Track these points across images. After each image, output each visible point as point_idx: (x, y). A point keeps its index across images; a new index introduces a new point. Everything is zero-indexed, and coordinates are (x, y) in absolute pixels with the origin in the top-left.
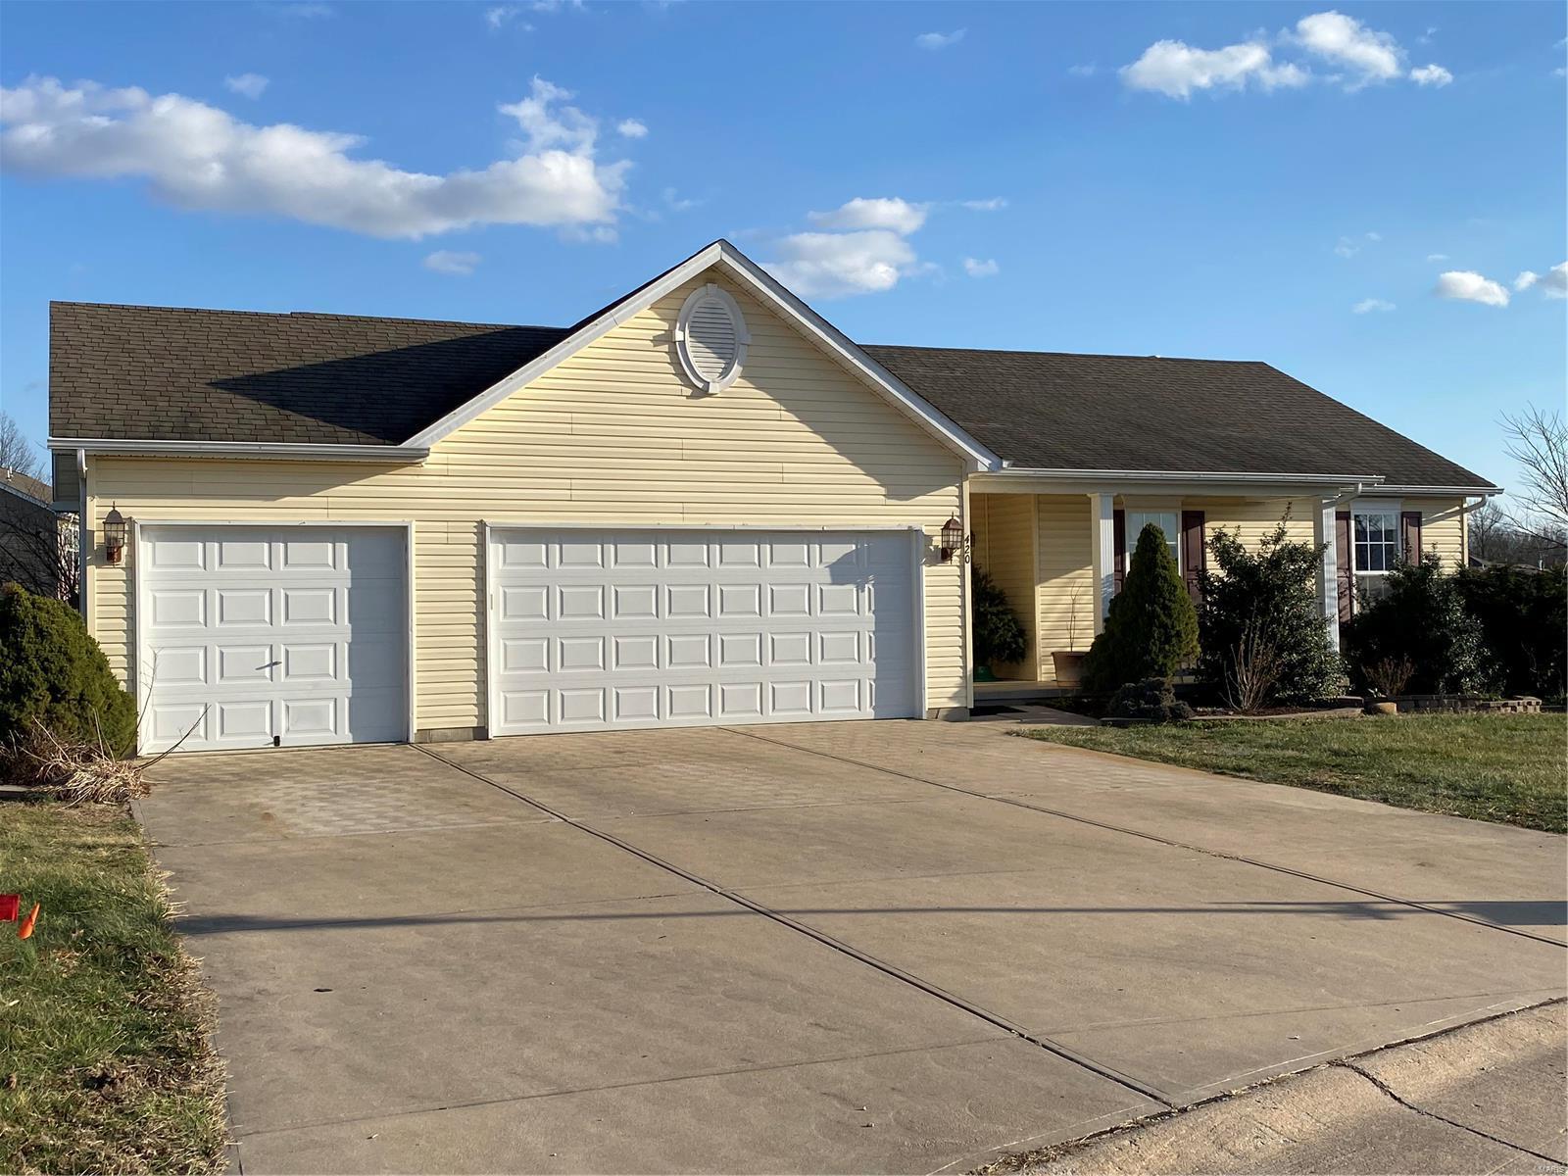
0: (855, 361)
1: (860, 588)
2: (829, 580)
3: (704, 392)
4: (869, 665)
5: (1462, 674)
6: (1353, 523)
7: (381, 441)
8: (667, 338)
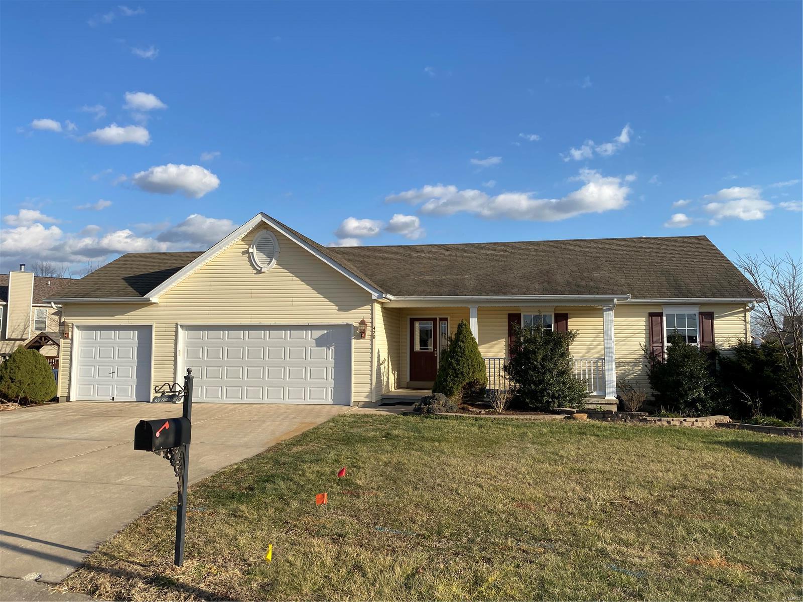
1: (328, 349)
2: (315, 346)
3: (259, 272)
4: (331, 380)
6: (665, 318)
7: (139, 296)
8: (246, 252)
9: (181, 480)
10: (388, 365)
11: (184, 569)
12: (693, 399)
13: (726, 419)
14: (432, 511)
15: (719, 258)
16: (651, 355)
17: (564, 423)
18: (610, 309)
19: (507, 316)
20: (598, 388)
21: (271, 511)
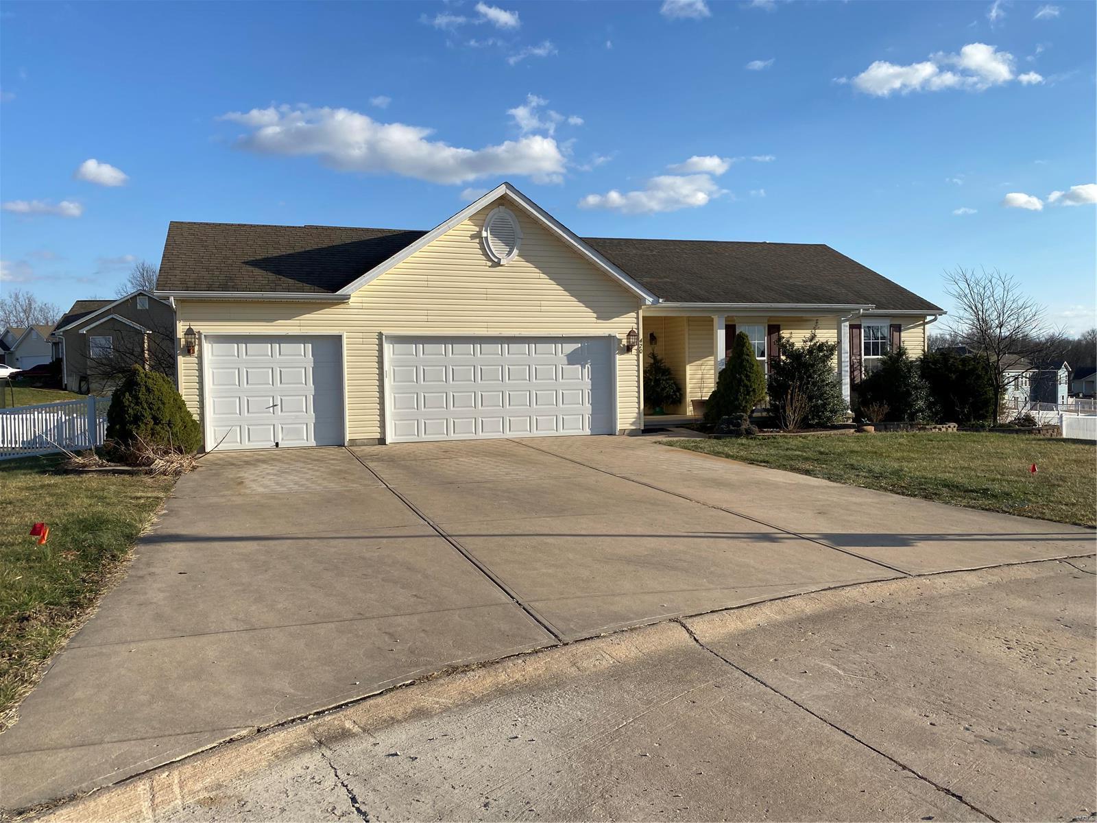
0: (579, 246)
1: (583, 367)
2: (566, 363)
3: (498, 264)
4: (588, 406)
5: (918, 411)
6: (863, 330)
7: (326, 291)
8: (478, 236)
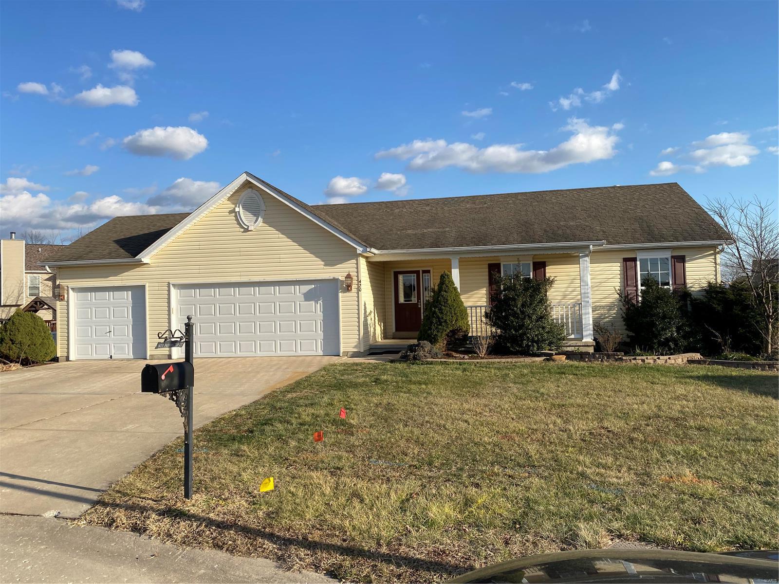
1: (316, 303)
2: (304, 300)
3: (247, 230)
4: (320, 333)
6: (638, 263)
8: (233, 211)
9: (186, 420)
10: (374, 317)
11: (193, 501)
12: (666, 339)
13: (697, 356)
14: (422, 445)
15: (691, 203)
16: (625, 299)
17: (544, 364)
18: (587, 256)
19: (487, 266)
20: (575, 331)
21: (271, 450)
